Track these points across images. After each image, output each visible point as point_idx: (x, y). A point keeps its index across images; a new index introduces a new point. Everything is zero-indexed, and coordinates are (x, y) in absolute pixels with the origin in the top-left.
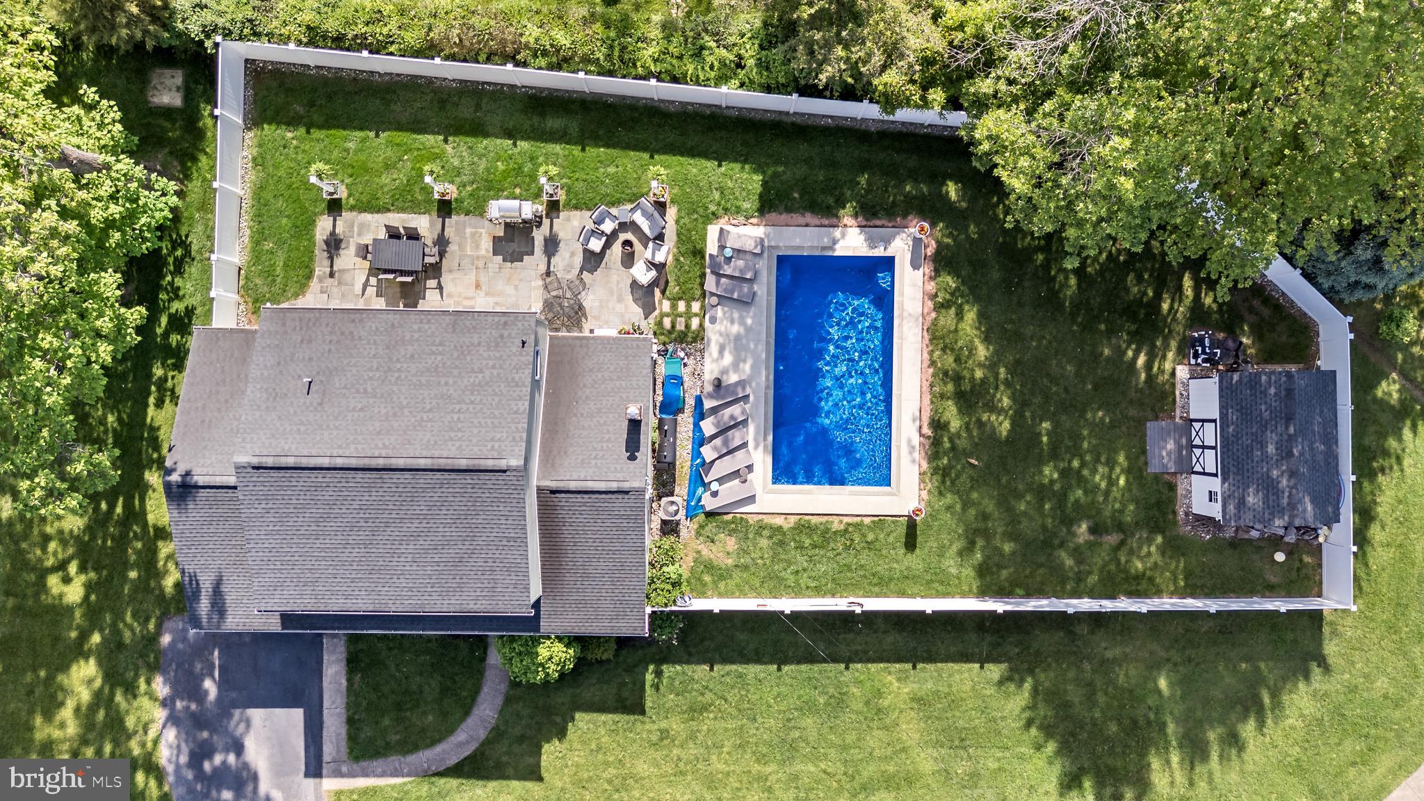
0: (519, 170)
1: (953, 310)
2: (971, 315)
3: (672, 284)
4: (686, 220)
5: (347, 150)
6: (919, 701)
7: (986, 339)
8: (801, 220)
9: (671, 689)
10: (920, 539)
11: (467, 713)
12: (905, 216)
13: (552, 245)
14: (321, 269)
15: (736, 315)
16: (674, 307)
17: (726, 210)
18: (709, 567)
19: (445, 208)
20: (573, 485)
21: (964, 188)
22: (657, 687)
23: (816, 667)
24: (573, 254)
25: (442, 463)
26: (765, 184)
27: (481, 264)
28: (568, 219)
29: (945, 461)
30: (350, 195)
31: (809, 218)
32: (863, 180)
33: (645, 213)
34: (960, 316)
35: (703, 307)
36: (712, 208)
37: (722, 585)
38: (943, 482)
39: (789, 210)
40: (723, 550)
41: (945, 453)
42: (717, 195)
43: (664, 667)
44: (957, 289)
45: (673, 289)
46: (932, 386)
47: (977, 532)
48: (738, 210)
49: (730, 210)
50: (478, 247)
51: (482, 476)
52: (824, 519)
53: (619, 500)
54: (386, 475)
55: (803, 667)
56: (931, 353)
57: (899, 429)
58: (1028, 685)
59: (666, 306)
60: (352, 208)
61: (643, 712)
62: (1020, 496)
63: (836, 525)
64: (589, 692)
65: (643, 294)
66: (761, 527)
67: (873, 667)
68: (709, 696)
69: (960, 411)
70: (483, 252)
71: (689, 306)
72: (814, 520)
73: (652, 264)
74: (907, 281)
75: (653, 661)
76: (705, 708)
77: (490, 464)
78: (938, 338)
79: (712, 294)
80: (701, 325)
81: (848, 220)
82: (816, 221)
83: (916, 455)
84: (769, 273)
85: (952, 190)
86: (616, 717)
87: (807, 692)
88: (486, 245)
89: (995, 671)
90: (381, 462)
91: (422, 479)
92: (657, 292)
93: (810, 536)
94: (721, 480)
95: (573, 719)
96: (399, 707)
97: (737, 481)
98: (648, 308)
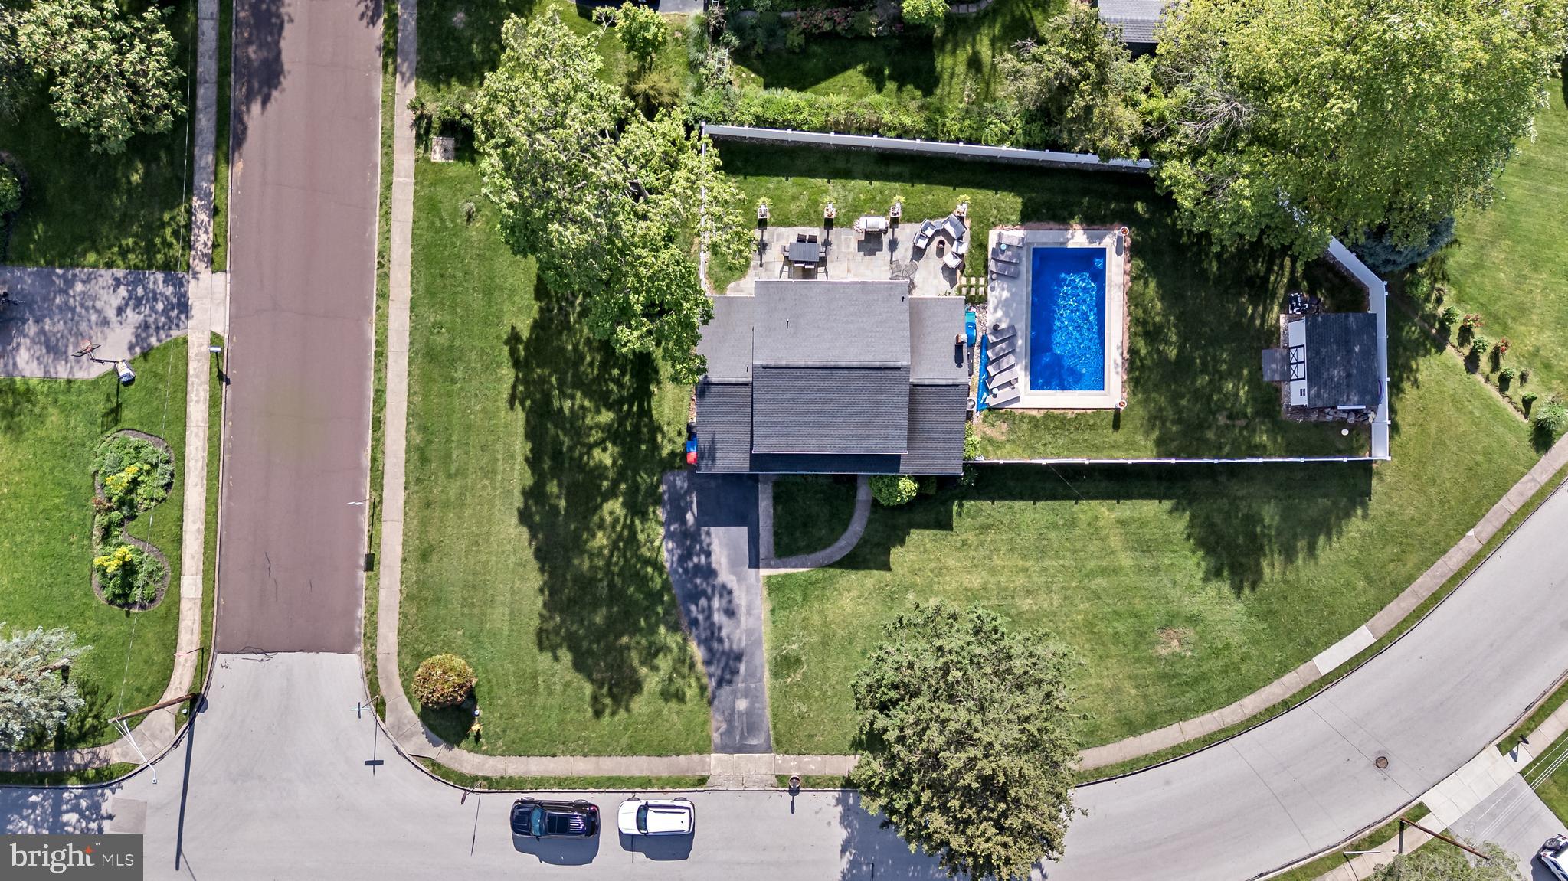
0: (873, 199)
1: (1142, 282)
2: (1152, 284)
3: (967, 267)
4: (976, 228)
5: (768, 188)
6: (1122, 523)
7: (1162, 299)
8: (1047, 226)
9: (968, 514)
10: (1122, 423)
11: (845, 529)
12: (1112, 224)
13: (893, 244)
14: (755, 262)
15: (1005, 286)
16: (968, 281)
17: (1000, 220)
18: (991, 441)
19: (829, 224)
20: (927, 382)
21: (1147, 206)
22: (959, 514)
23: (1058, 503)
24: (906, 250)
25: (866, 364)
26: (1024, 204)
27: (851, 257)
28: (903, 229)
29: (1137, 373)
30: (772, 216)
31: (1052, 225)
32: (1085, 201)
33: (952, 224)
34: (1146, 284)
35: (986, 281)
36: (992, 220)
37: (998, 452)
38: (1136, 387)
39: (1039, 220)
40: (999, 431)
41: (1137, 369)
42: (995, 212)
43: (964, 502)
44: (1145, 268)
45: (968, 270)
46: (1129, 328)
47: (1156, 418)
48: (1008, 221)
49: (1003, 221)
50: (848, 247)
51: (887, 371)
52: (1062, 411)
53: (953, 391)
54: (834, 371)
55: (1049, 503)
56: (1129, 307)
57: (1109, 356)
58: (1188, 513)
59: (964, 281)
60: (773, 225)
61: (952, 529)
62: (1183, 397)
63: (1070, 415)
64: (918, 517)
65: (949, 273)
66: (1023, 417)
67: (1093, 503)
68: (991, 521)
69: (1146, 344)
70: (852, 250)
71: (977, 281)
72: (1056, 412)
73: (956, 255)
74: (1113, 263)
75: (957, 498)
76: (989, 527)
77: (892, 364)
78: (1134, 299)
79: (993, 272)
80: (985, 292)
81: (1075, 226)
82: (1057, 227)
83: (1120, 369)
84: (1028, 259)
85: (1140, 207)
86: (935, 532)
87: (1052, 517)
88: (854, 245)
89: (1167, 504)
90: (832, 364)
91: (855, 374)
92: (958, 272)
93: (1054, 422)
94: (999, 388)
95: (909, 533)
96: (805, 525)
97: (1008, 389)
98: (953, 282)
